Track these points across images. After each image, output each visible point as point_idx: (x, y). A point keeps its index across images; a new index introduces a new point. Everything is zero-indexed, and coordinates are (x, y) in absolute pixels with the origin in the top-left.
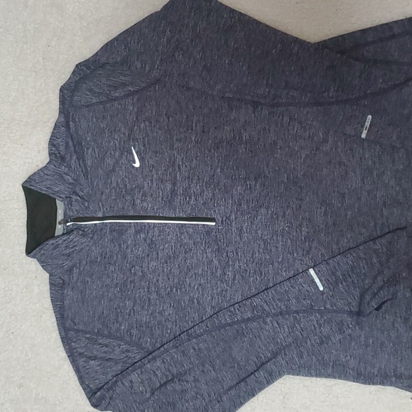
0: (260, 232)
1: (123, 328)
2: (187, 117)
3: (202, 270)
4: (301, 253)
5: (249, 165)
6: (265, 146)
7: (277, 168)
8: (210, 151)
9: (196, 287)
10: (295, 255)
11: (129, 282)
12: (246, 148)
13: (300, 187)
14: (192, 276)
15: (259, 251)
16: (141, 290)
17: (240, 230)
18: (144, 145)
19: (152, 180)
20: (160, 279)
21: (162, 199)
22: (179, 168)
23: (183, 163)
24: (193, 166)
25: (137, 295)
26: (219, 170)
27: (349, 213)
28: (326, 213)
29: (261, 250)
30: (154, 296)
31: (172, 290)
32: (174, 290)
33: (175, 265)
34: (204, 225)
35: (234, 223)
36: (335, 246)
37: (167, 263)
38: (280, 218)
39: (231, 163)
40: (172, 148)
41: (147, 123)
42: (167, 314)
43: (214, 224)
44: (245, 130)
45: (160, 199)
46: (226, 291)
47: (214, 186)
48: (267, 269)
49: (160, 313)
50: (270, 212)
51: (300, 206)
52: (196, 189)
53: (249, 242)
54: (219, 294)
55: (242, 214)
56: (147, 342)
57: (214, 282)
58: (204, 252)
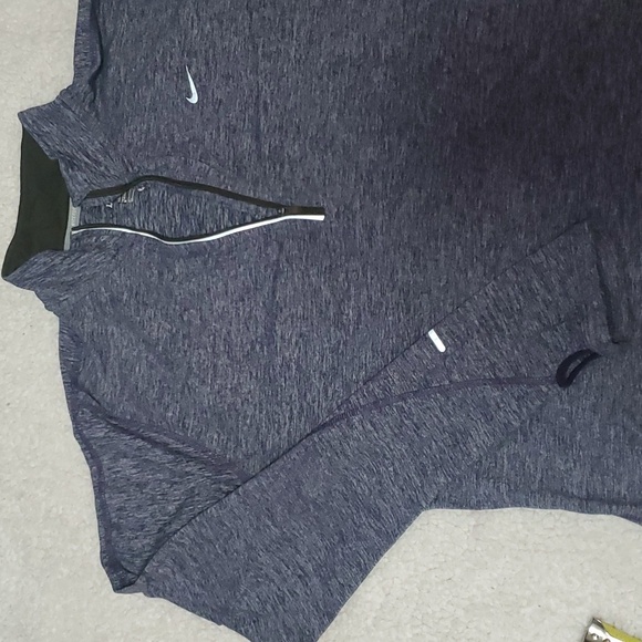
0: (405, 233)
1: (170, 414)
2: (283, 13)
3: (304, 308)
4: (480, 269)
5: (389, 106)
6: (421, 68)
7: (440, 111)
8: (321, 78)
9: (294, 340)
10: (470, 275)
11: (181, 337)
12: (386, 75)
13: (482, 147)
14: (286, 320)
15: (404, 269)
16: (200, 351)
17: (370, 229)
18: (207, 64)
20: (233, 328)
21: (234, 163)
22: (266, 110)
23: (272, 99)
24: (289, 106)
25: (194, 360)
26: (334, 116)
27: (572, 193)
28: (528, 196)
30: (223, 360)
31: (253, 348)
32: (258, 348)
33: (257, 304)
34: (305, 220)
35: (358, 216)
37: (243, 300)
38: (442, 206)
39: (357, 102)
40: (255, 70)
41: (216, 24)
42: (245, 390)
43: (322, 218)
44: (386, 38)
45: (231, 163)
46: (345, 344)
47: (326, 147)
48: (417, 302)
49: (235, 390)
50: (424, 194)
51: (480, 183)
52: (294, 150)
53: (386, 252)
54: (334, 350)
55: (373, 199)
56: (213, 440)
57: (323, 329)
58: (305, 274)
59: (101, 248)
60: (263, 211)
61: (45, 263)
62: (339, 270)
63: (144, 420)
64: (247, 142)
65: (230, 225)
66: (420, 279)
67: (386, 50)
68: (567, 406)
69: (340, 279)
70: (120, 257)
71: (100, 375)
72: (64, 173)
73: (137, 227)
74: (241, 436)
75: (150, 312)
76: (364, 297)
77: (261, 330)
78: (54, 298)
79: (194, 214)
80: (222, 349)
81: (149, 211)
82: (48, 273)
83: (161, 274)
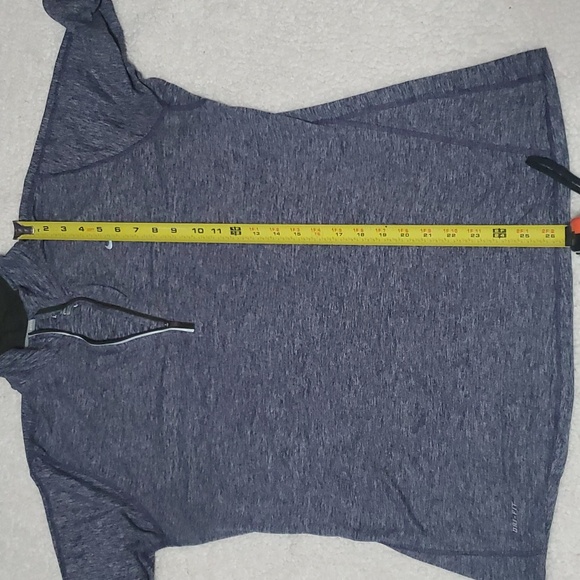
0: (246, 343)
1: (94, 462)
4: (293, 370)
5: (235, 257)
7: (267, 263)
9: (175, 414)
10: (287, 373)
11: (101, 409)
13: (293, 288)
14: (170, 400)
15: (245, 367)
16: (114, 419)
17: (223, 339)
20: (136, 404)
22: (157, 256)
25: (110, 425)
26: (201, 262)
27: (348, 322)
28: (321, 321)
29: (248, 366)
30: (129, 426)
31: (149, 418)
32: (152, 418)
33: (151, 388)
35: (216, 330)
36: (332, 363)
37: (141, 385)
38: (270, 326)
42: (143, 447)
43: (192, 331)
44: (232, 212)
46: (208, 418)
47: (195, 282)
48: (254, 390)
49: (136, 447)
50: (258, 318)
51: (293, 311)
52: (174, 284)
53: (234, 355)
54: (201, 422)
55: (226, 319)
56: (122, 481)
57: (194, 407)
58: (182, 367)
59: (48, 347)
60: (155, 324)
61: (9, 359)
62: (204, 366)
63: (77, 466)
64: (144, 277)
65: (134, 332)
68: (347, 465)
69: (205, 373)
70: (61, 352)
71: (48, 434)
72: (22, 297)
73: (73, 332)
74: (140, 480)
76: (220, 386)
77: (154, 407)
78: (17, 382)
79: (110, 324)
80: (128, 417)
82: (12, 365)
83: (88, 365)
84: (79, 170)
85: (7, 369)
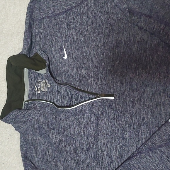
0: (147, 104)
2: (100, 26)
3: (109, 131)
6: (151, 46)
8: (113, 49)
9: (105, 144)
11: (63, 141)
12: (137, 48)
14: (102, 136)
15: (147, 117)
16: (71, 146)
17: (133, 102)
18: (71, 45)
19: (74, 67)
20: (83, 138)
23: (94, 56)
24: (101, 58)
25: (68, 150)
26: (118, 62)
29: (149, 117)
30: (79, 150)
31: (90, 146)
33: (91, 129)
34: (107, 99)
35: (127, 97)
37: (86, 128)
38: (162, 94)
39: (126, 57)
41: (74, 30)
42: (87, 162)
43: (113, 98)
44: (138, 34)
47: (114, 73)
49: (84, 162)
50: (154, 90)
53: (140, 110)
54: (121, 148)
57: (117, 139)
58: (109, 118)
60: (91, 96)
62: (122, 117)
66: (154, 121)
67: (138, 39)
69: (122, 121)
70: (42, 111)
71: (34, 155)
73: (48, 100)
75: (52, 131)
76: (132, 128)
77: (93, 139)
78: (18, 127)
79: (68, 96)
81: (52, 94)
82: (16, 118)
83: (56, 117)
84: (51, 17)
85: (14, 120)
